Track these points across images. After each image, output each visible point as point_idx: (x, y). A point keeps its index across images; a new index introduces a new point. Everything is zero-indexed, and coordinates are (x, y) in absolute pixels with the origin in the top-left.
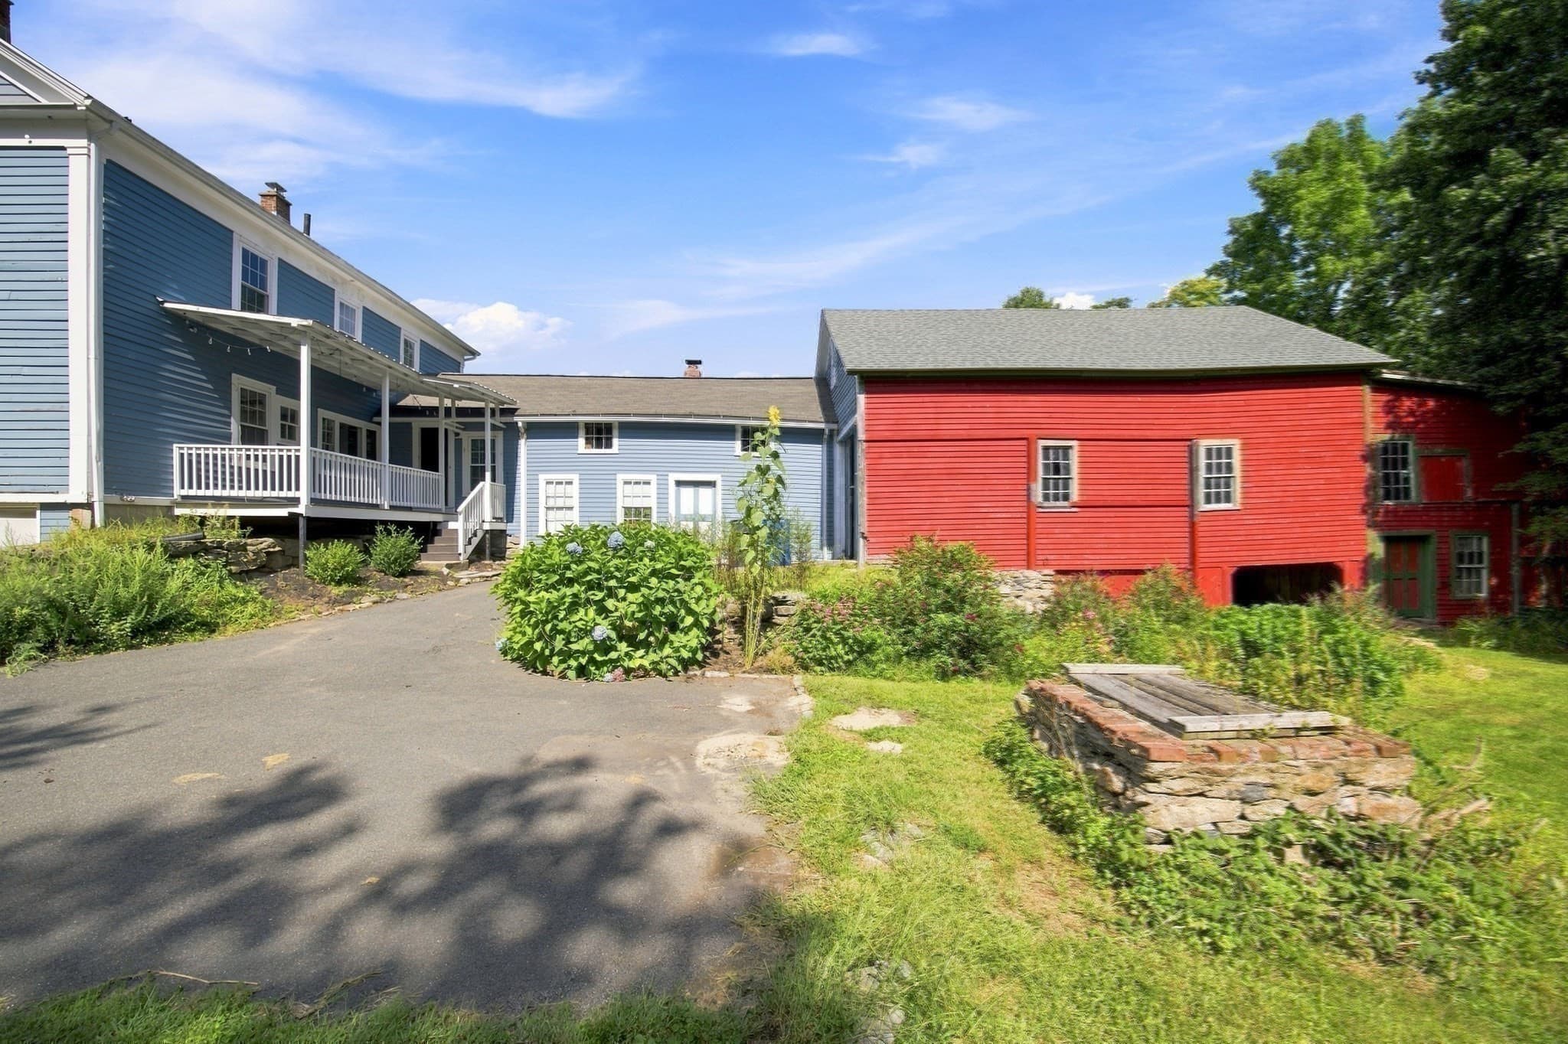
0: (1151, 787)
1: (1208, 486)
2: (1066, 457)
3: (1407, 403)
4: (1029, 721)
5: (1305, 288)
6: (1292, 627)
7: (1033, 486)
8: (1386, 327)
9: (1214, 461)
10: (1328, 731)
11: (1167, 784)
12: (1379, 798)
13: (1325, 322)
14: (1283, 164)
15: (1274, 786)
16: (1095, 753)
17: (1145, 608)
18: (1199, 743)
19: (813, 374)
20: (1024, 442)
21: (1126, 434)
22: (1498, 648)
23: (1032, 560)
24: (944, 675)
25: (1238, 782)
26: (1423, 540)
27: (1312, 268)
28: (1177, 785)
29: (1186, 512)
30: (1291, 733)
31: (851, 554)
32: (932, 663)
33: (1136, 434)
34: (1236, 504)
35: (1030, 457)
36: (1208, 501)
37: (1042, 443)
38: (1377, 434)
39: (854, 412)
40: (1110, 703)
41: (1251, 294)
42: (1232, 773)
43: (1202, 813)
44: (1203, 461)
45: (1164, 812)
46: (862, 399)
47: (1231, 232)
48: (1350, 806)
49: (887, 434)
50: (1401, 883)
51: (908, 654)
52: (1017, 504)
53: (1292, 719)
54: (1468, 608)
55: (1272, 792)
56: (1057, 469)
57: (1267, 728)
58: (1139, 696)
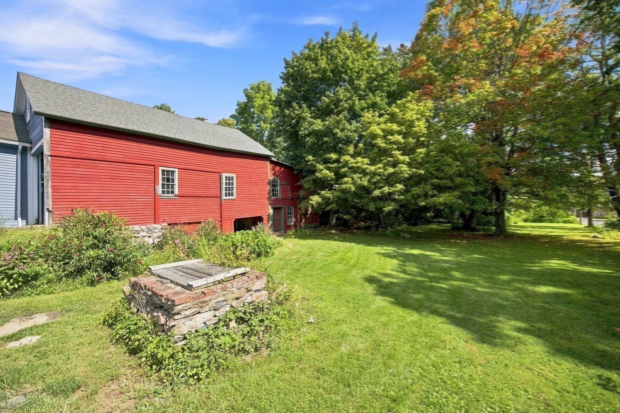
0: (176, 317)
1: (226, 190)
2: (173, 175)
3: (278, 168)
4: (129, 299)
5: (257, 130)
6: (247, 238)
7: (157, 187)
8: (275, 147)
9: (228, 181)
10: (243, 274)
11: (184, 313)
12: (258, 294)
13: (261, 142)
14: (252, 89)
15: (225, 300)
16: (156, 308)
17: (201, 236)
18: (198, 291)
19: (12, 111)
20: (153, 167)
21: (198, 168)
22: (294, 238)
23: (157, 219)
24: (92, 283)
25: (212, 303)
26: (281, 208)
27: (258, 124)
28: (188, 313)
29: (219, 199)
30: (232, 278)
31: (40, 221)
32: (84, 278)
33: (202, 169)
34: (234, 197)
35: (155, 173)
36: (226, 196)
37: (161, 168)
38: (271, 177)
39: (42, 137)
40: (166, 281)
41: (243, 128)
42: (210, 300)
43: (198, 321)
44: (224, 181)
45: (183, 326)
46: (47, 131)
47: (237, 105)
48: (249, 299)
49: (68, 153)
50: (262, 321)
51: (67, 276)
52: (150, 195)
53: (233, 272)
54: (288, 227)
55: (225, 303)
56: (168, 180)
57: (224, 279)
58: (181, 275)
